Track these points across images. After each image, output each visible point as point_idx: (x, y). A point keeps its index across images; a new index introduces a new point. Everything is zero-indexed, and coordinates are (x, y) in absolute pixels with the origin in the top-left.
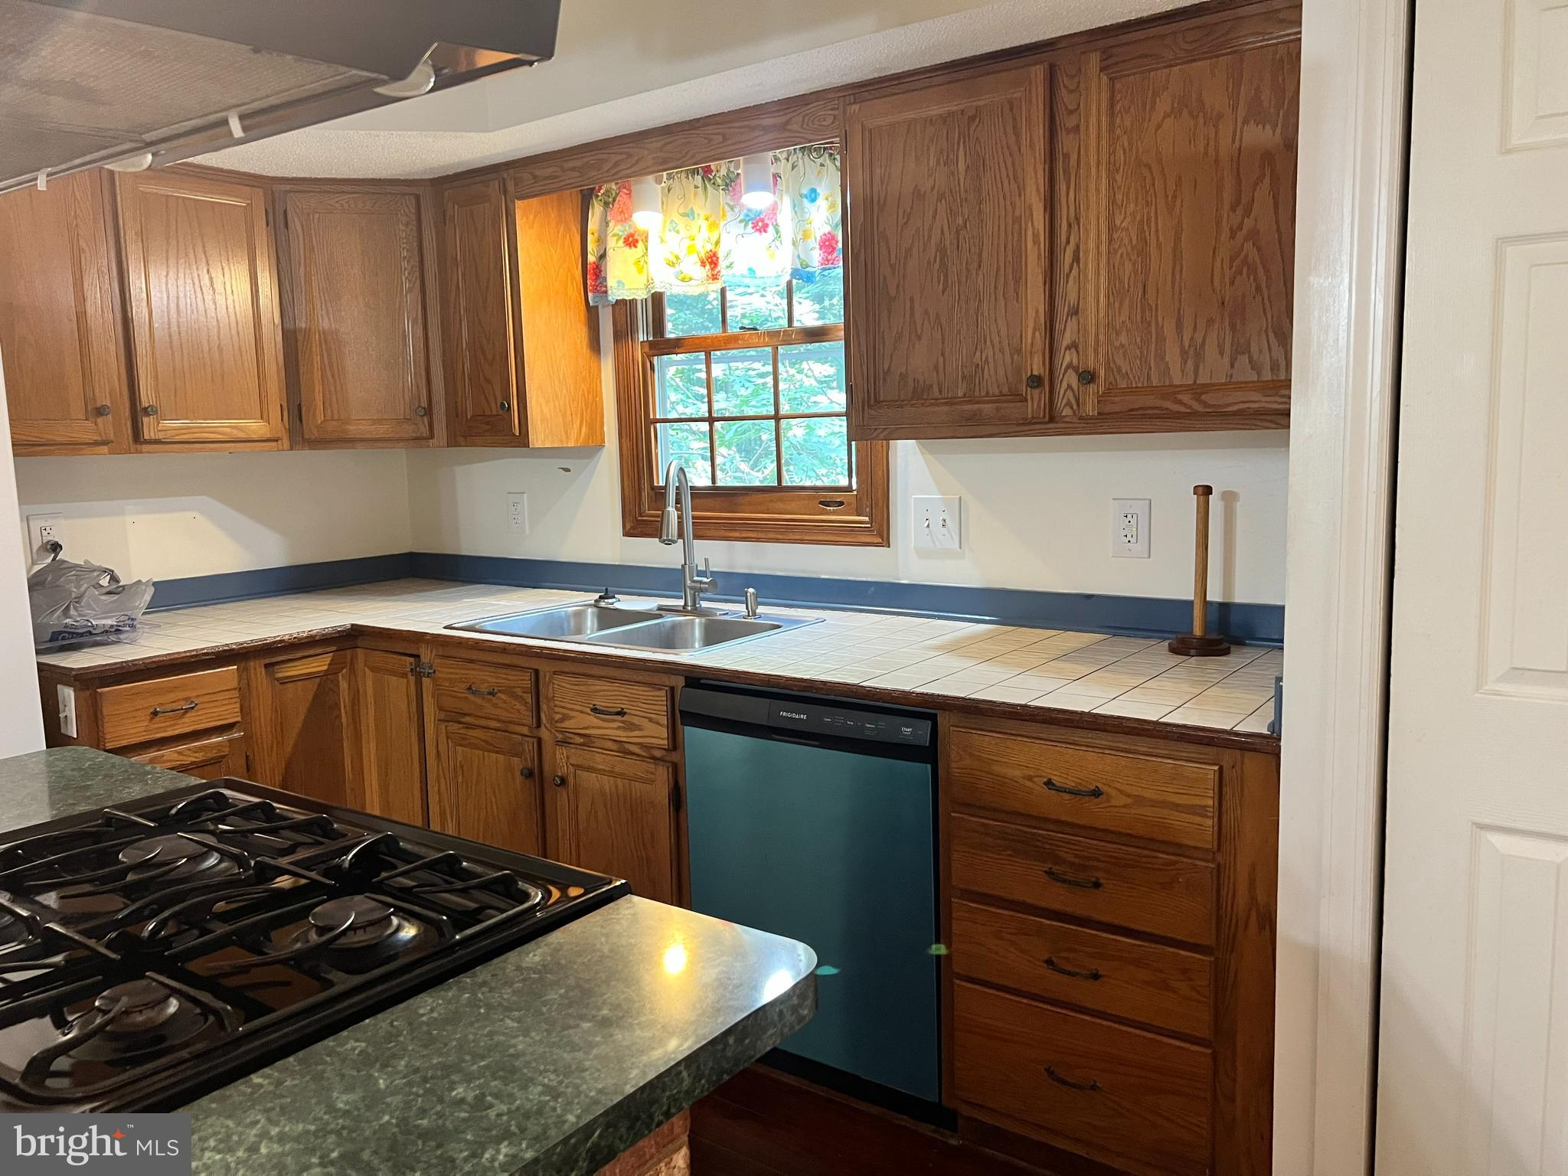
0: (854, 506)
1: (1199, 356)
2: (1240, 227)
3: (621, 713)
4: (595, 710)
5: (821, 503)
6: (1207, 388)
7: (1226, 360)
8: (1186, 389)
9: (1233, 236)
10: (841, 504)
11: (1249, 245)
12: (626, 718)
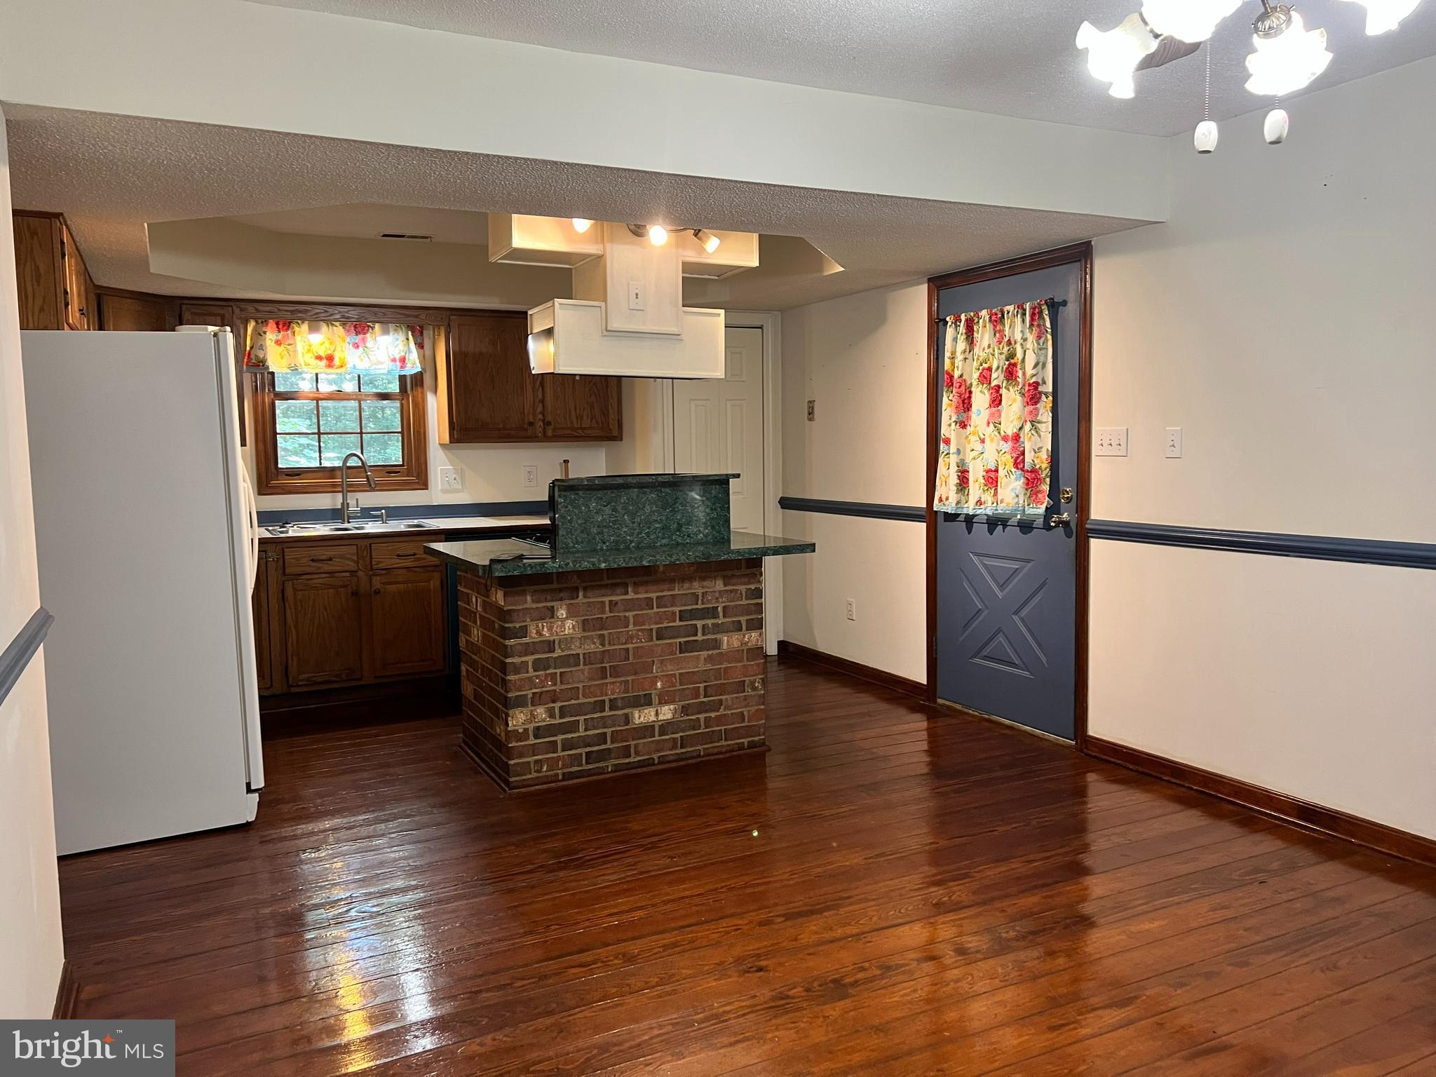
0: (406, 473)
1: (582, 418)
2: (592, 381)
3: (414, 555)
4: (398, 556)
5: (387, 472)
6: (585, 428)
7: (589, 421)
8: (578, 429)
9: (589, 383)
10: (399, 472)
11: (594, 387)
12: (416, 556)
